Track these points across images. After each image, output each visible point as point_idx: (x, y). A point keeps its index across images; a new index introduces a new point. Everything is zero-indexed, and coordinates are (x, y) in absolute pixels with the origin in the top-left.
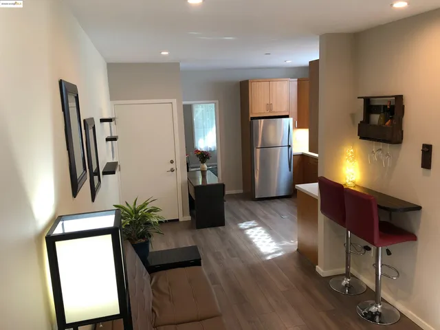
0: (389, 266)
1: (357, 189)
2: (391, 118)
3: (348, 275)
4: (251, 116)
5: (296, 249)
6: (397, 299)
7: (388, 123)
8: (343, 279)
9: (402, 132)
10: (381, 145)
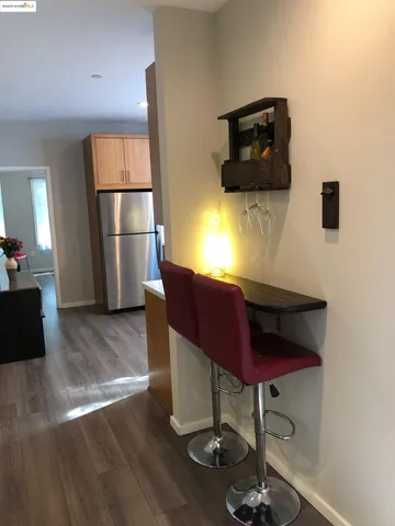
0: (277, 413)
1: (228, 280)
2: (271, 145)
3: (218, 428)
4: (97, 188)
5: (146, 387)
6: (294, 469)
7: (265, 153)
8: (210, 438)
9: (289, 167)
10: (258, 196)
